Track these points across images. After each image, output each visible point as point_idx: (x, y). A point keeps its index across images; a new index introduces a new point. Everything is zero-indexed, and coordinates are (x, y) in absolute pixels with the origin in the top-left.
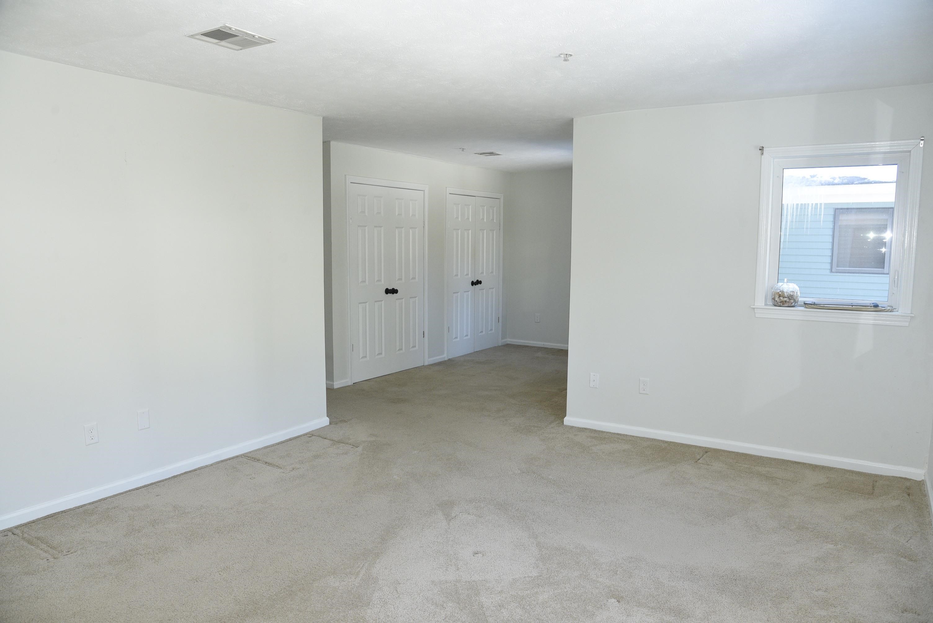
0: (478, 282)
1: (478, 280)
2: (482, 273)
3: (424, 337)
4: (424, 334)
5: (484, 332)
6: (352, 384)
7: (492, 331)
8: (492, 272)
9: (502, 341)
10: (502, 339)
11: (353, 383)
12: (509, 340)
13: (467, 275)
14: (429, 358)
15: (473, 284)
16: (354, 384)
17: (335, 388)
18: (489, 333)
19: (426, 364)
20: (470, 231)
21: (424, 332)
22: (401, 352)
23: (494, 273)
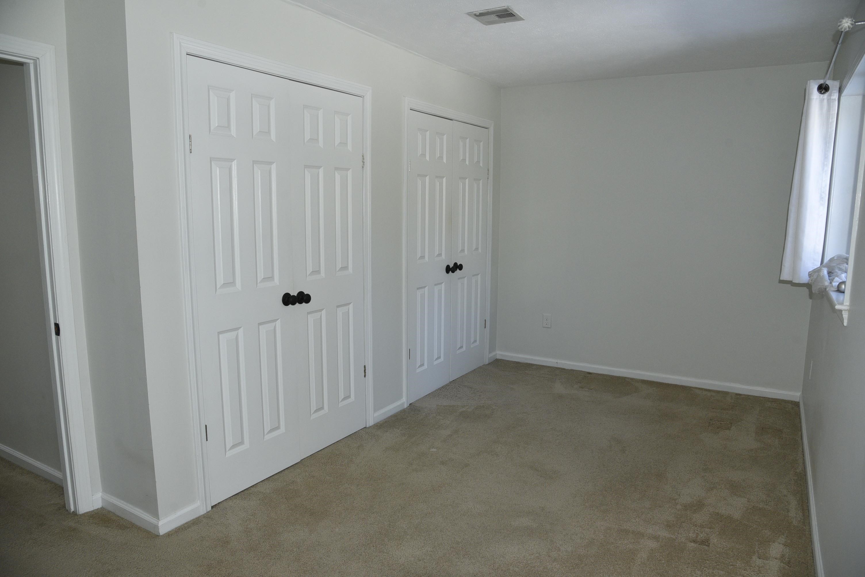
0: (457, 267)
1: (456, 264)
2: (463, 251)
3: (365, 376)
4: (365, 371)
5: (464, 348)
6: (209, 509)
7: (476, 342)
8: (477, 249)
9: (489, 356)
10: (490, 352)
11: (212, 507)
12: (501, 354)
13: (440, 255)
14: (375, 410)
15: (449, 270)
16: (214, 509)
17: (161, 534)
18: (472, 346)
19: (371, 423)
20: (444, 179)
21: (365, 367)
22: (321, 413)
23: (480, 250)
